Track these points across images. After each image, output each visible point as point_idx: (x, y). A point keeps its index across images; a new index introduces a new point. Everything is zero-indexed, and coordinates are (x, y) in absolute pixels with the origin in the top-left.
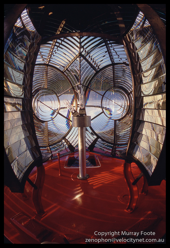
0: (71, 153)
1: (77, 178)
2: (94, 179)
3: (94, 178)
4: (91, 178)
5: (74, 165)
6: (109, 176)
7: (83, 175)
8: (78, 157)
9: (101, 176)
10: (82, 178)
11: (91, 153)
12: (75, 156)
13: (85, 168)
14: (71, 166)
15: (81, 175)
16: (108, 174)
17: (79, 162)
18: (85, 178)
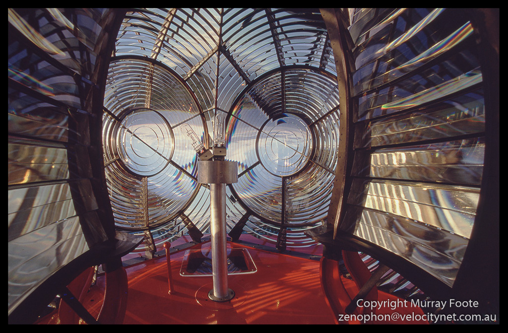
0: (194, 244)
1: (208, 300)
2: (245, 300)
3: (246, 297)
4: (239, 299)
5: (201, 271)
6: (277, 292)
7: (221, 291)
8: (209, 253)
9: (260, 292)
10: (220, 299)
11: (235, 244)
12: (204, 250)
13: (226, 276)
14: (194, 272)
15: (218, 292)
16: (275, 289)
17: (211, 263)
18: (226, 298)
